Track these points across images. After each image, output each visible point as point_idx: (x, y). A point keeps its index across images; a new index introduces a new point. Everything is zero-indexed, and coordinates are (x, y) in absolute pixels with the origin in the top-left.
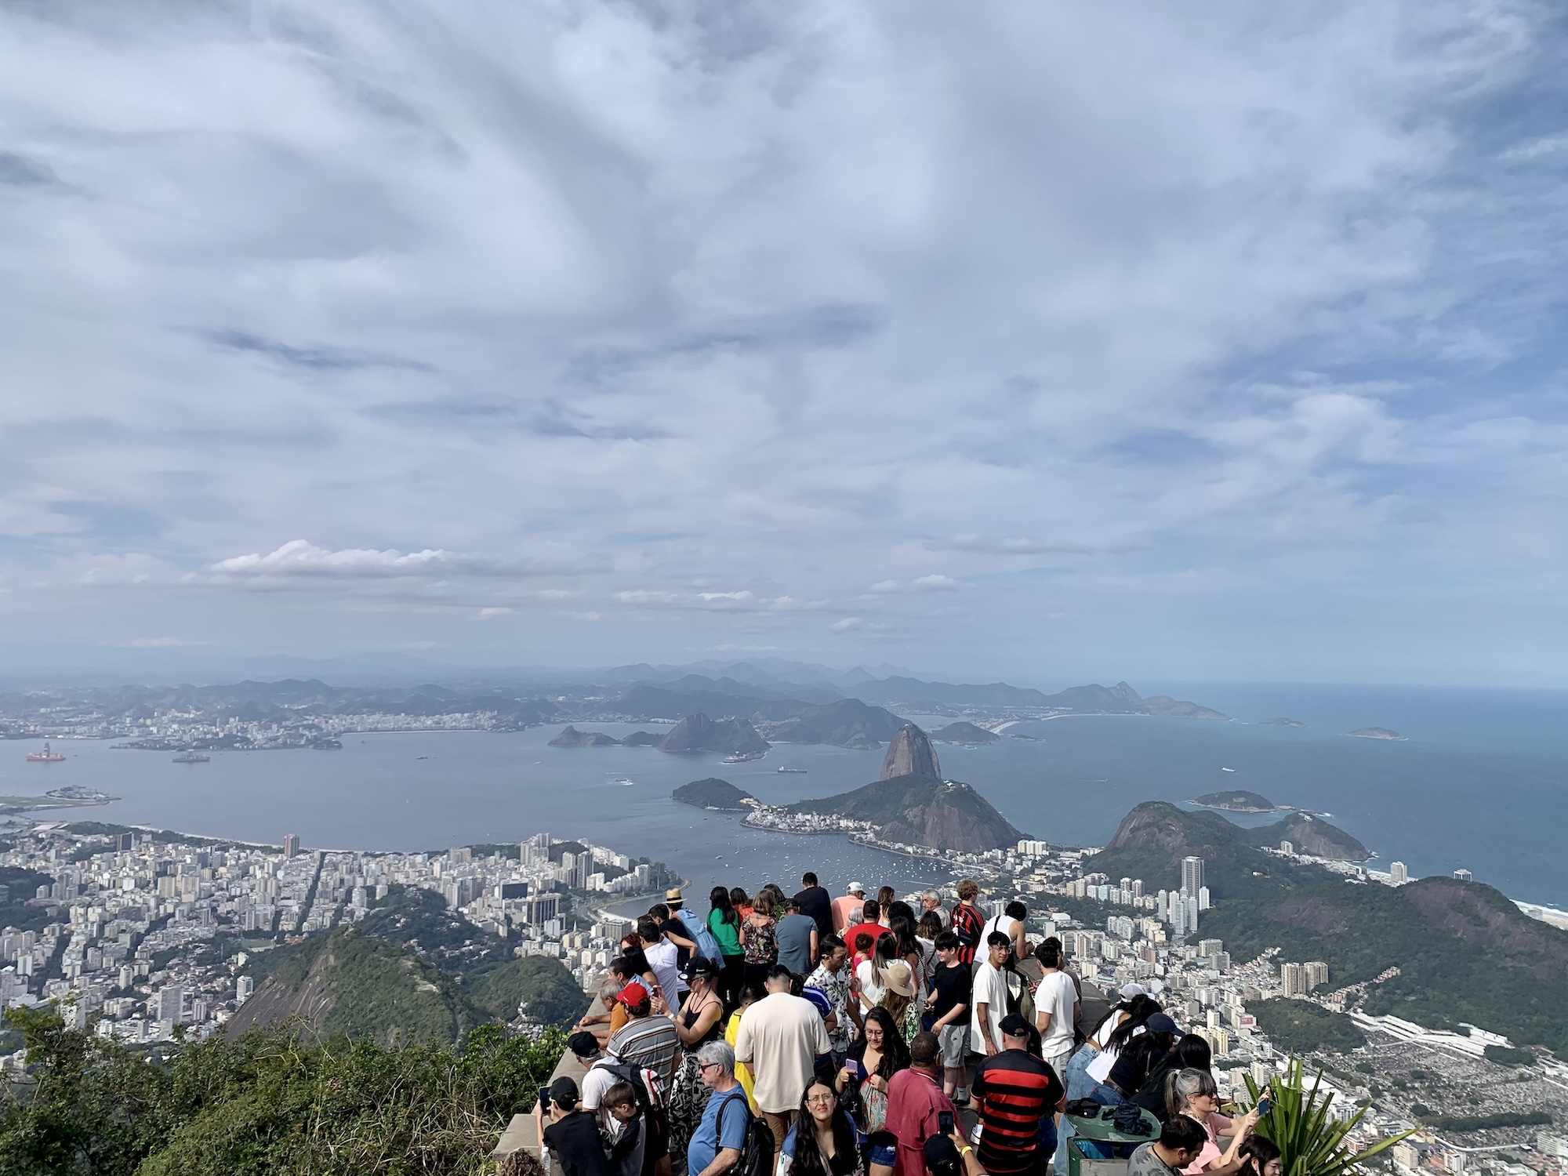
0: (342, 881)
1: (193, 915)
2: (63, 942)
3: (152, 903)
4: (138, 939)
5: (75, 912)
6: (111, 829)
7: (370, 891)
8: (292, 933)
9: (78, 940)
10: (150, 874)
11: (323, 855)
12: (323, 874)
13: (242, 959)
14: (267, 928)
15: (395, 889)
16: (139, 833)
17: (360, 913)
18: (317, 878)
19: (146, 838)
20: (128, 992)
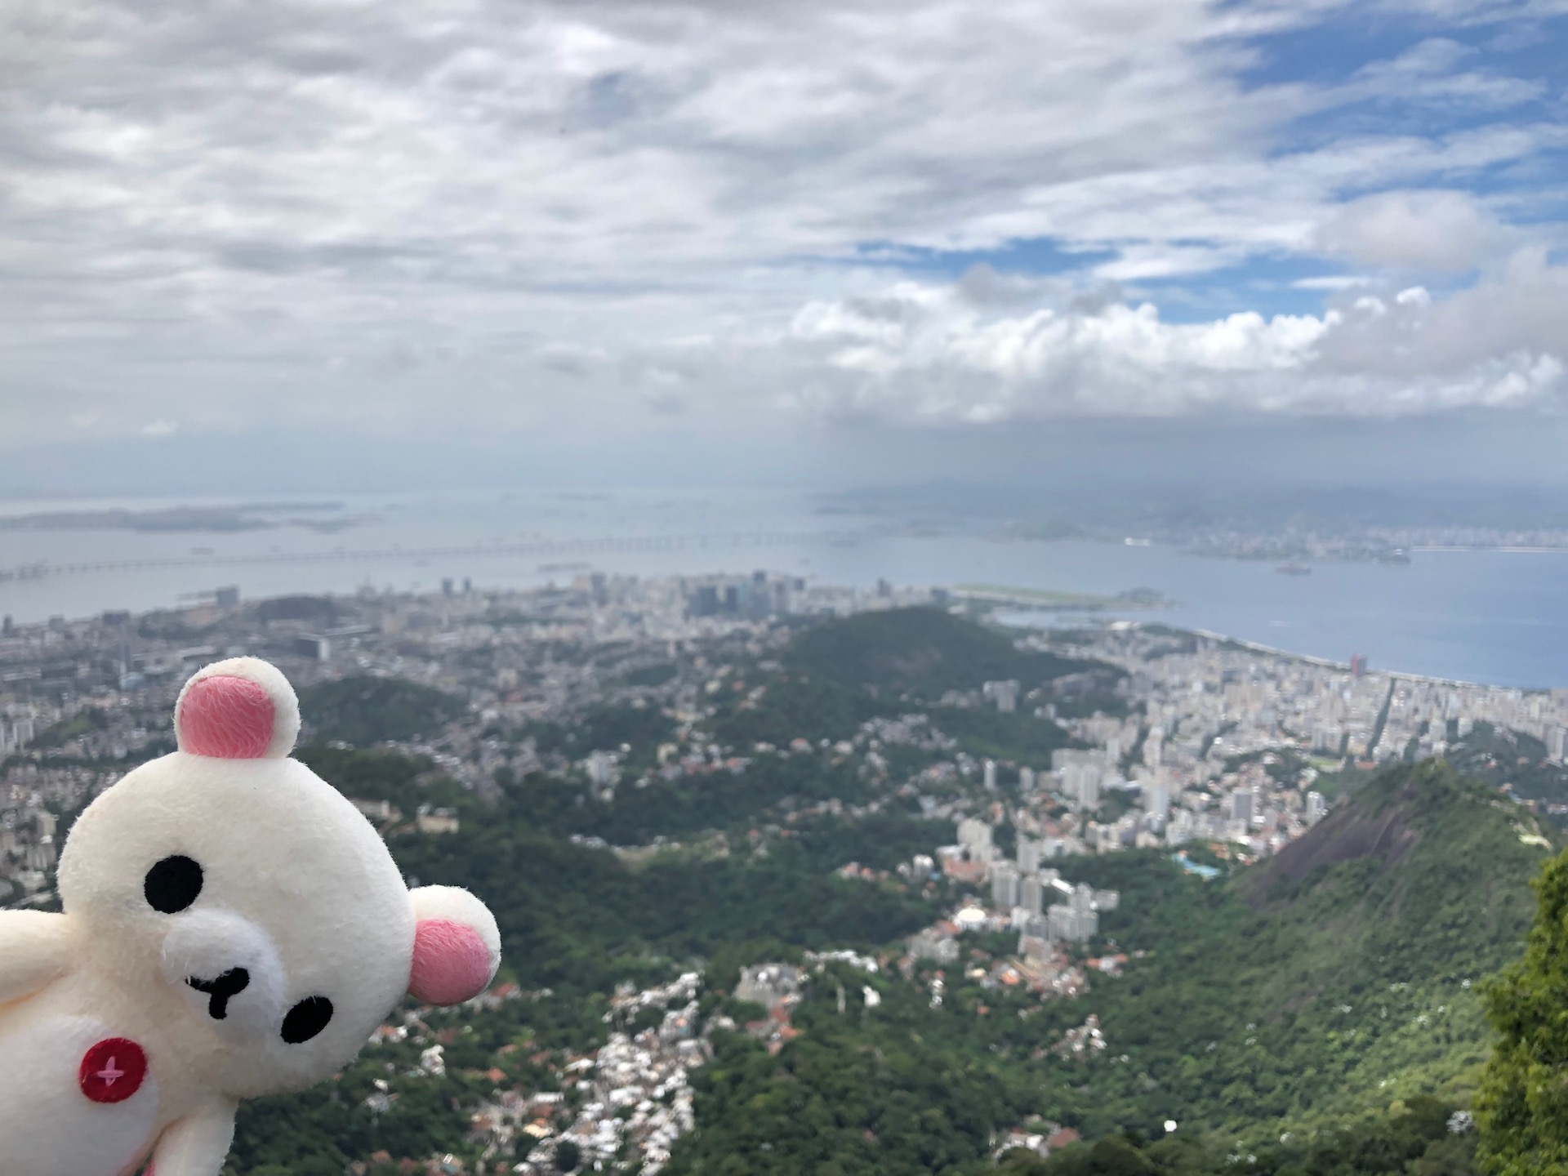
0: (1416, 711)
1: (1260, 726)
2: (1143, 734)
3: (1221, 708)
4: (1208, 741)
5: (1152, 706)
6: (1178, 633)
7: (1452, 725)
8: (1363, 759)
9: (1157, 732)
10: (1216, 679)
11: (1393, 680)
12: (1395, 702)
13: (1311, 774)
14: (1335, 746)
15: (1482, 728)
16: (1205, 640)
17: (1440, 746)
18: (1388, 703)
19: (1212, 645)
20: (1204, 789)
